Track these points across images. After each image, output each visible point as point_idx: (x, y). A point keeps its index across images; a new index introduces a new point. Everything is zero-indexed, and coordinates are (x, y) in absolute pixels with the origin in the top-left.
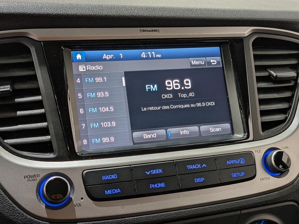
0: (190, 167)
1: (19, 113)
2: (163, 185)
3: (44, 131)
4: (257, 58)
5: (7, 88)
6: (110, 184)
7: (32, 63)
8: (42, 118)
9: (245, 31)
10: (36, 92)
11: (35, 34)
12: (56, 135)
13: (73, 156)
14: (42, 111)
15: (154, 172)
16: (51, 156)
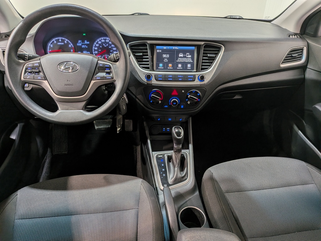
0: (179, 76)
1: (144, 60)
2: (171, 79)
3: (148, 64)
4: (204, 50)
5: (141, 54)
6: (160, 77)
7: (147, 49)
8: (148, 61)
9: (202, 43)
10: (147, 55)
11: (149, 42)
12: (151, 66)
13: (153, 70)
14: (148, 60)
15: (170, 76)
16: (149, 70)
